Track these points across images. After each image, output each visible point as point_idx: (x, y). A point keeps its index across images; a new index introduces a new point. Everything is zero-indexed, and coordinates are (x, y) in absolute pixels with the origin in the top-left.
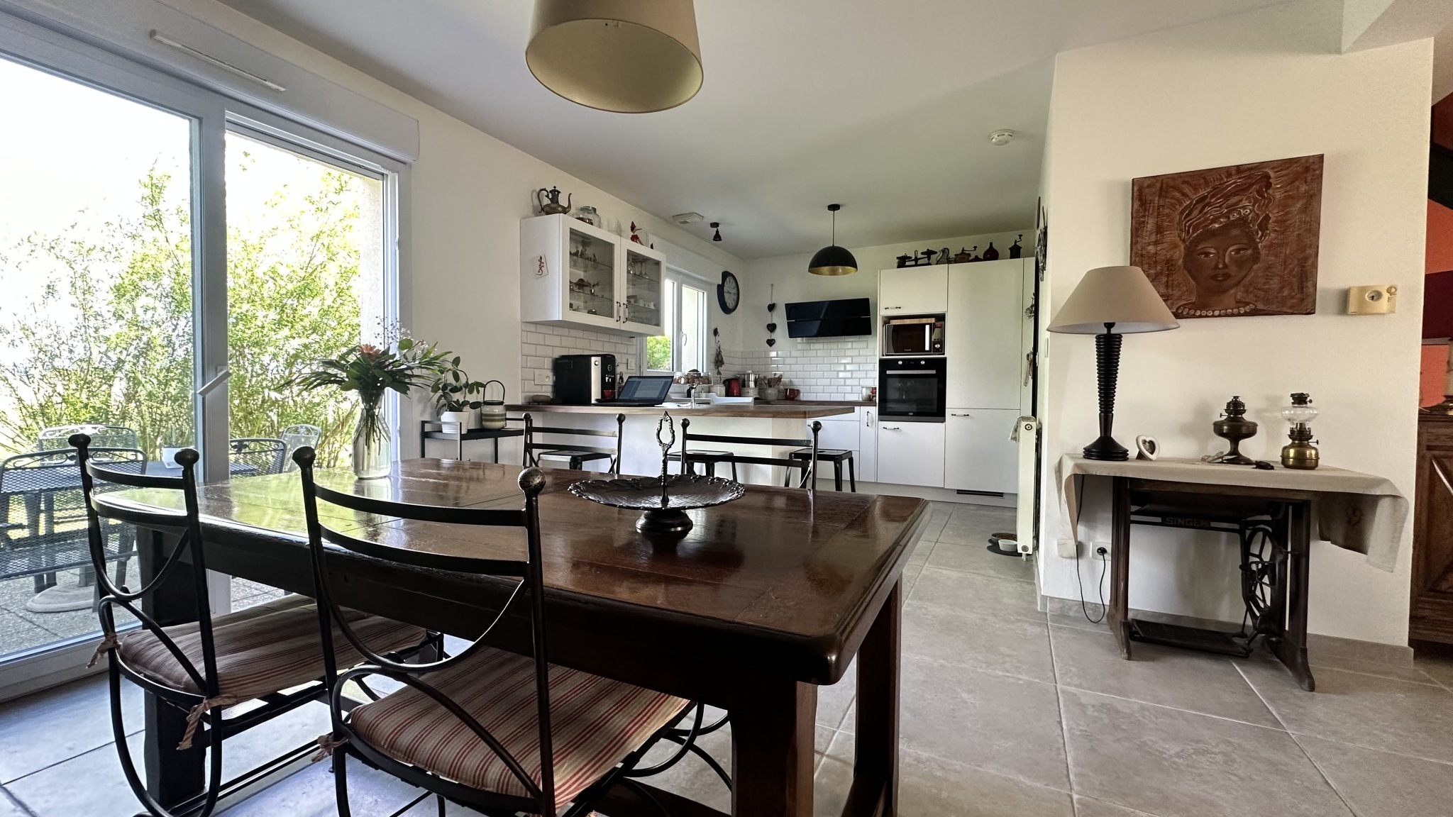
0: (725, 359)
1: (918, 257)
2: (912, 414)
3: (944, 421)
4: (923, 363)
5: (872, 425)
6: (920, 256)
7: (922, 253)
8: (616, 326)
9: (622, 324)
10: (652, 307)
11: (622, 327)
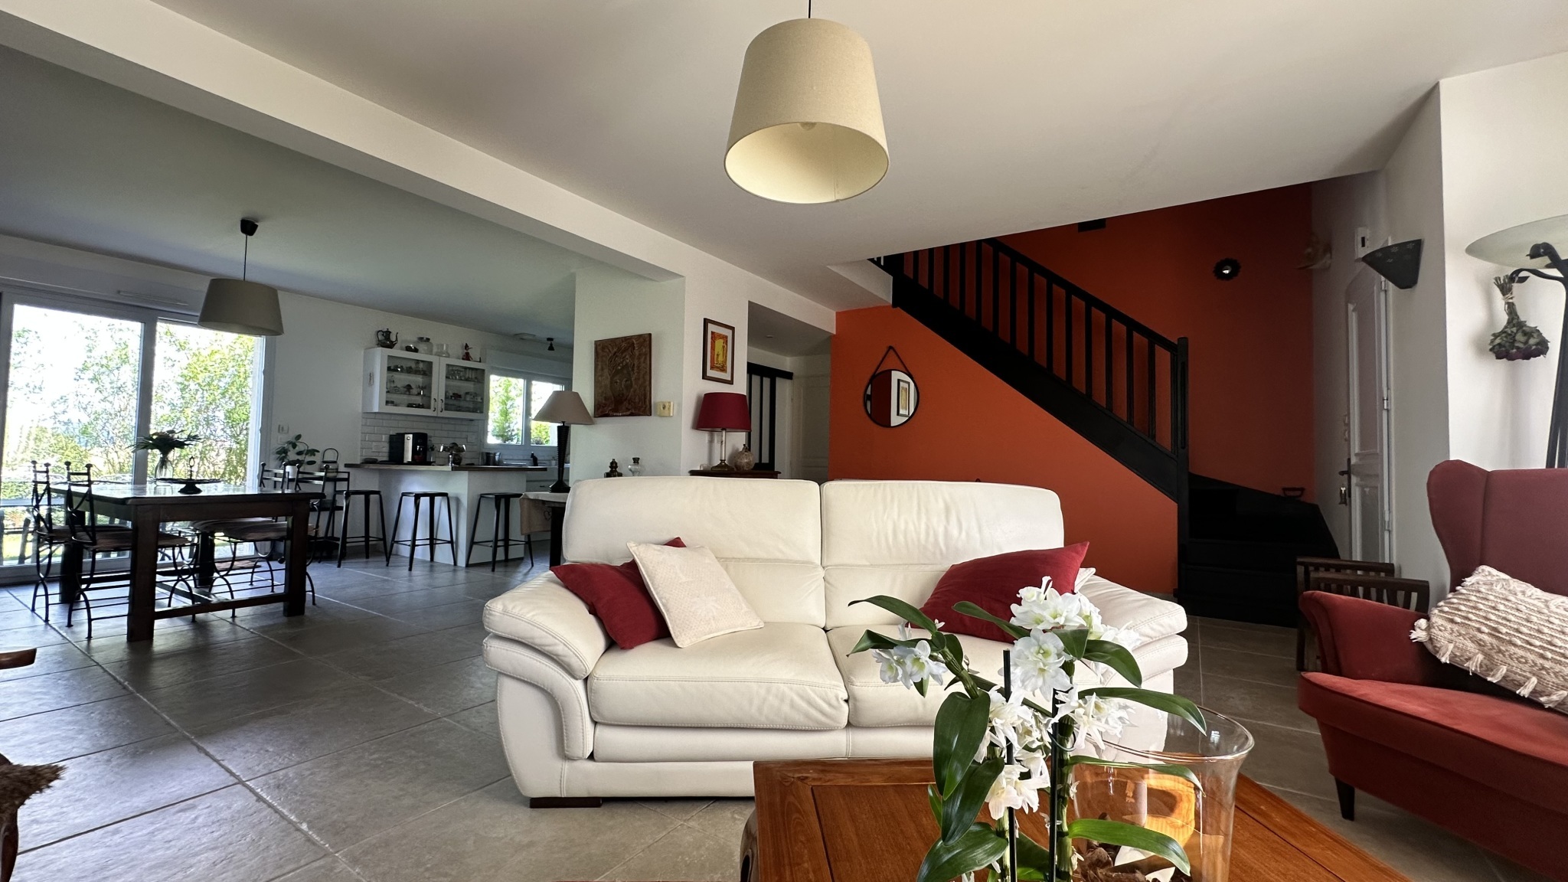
8: (434, 414)
9: (439, 412)
10: (479, 400)
11: (440, 415)
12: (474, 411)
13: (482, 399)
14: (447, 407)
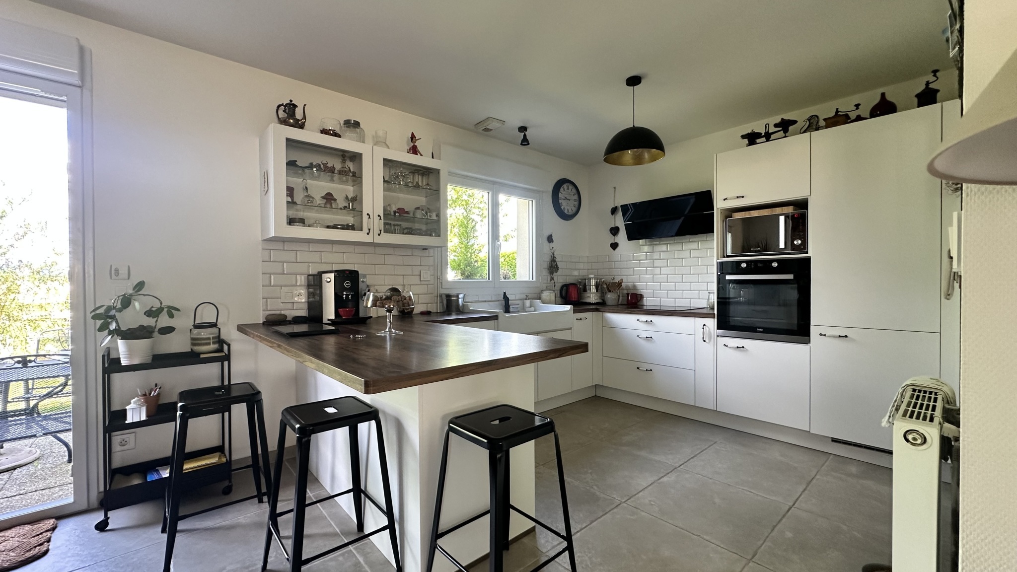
0: (560, 265)
1: (770, 131)
2: (761, 330)
3: (808, 342)
4: (775, 265)
5: (710, 340)
6: (772, 129)
7: (776, 126)
8: (368, 239)
9: (376, 236)
10: (434, 217)
11: (378, 240)
12: (428, 233)
13: (438, 216)
14: (389, 228)
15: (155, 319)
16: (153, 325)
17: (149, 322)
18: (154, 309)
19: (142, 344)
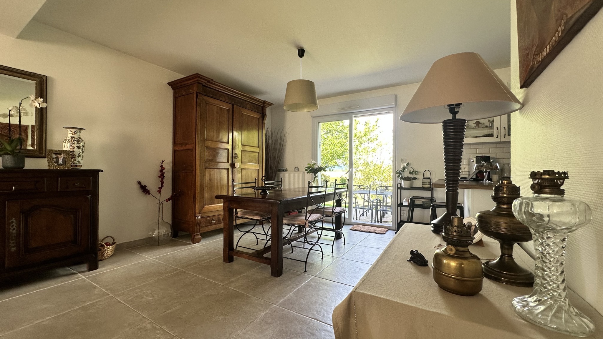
8: (498, 140)
15: (412, 175)
16: (411, 177)
17: (410, 176)
18: (411, 172)
19: (408, 182)
